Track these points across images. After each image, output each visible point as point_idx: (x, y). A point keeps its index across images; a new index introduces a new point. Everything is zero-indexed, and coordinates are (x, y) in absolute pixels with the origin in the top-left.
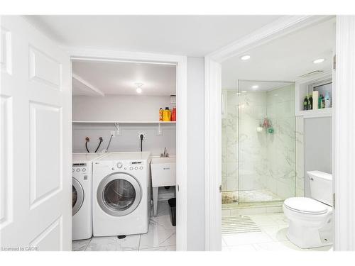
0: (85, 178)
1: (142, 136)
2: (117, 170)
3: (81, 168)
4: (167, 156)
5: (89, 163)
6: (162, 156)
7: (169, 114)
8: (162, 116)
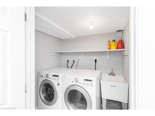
0: (58, 84)
1: (96, 60)
2: (75, 83)
3: (57, 78)
4: (114, 75)
5: (60, 76)
6: (110, 74)
7: (115, 45)
8: (110, 46)
